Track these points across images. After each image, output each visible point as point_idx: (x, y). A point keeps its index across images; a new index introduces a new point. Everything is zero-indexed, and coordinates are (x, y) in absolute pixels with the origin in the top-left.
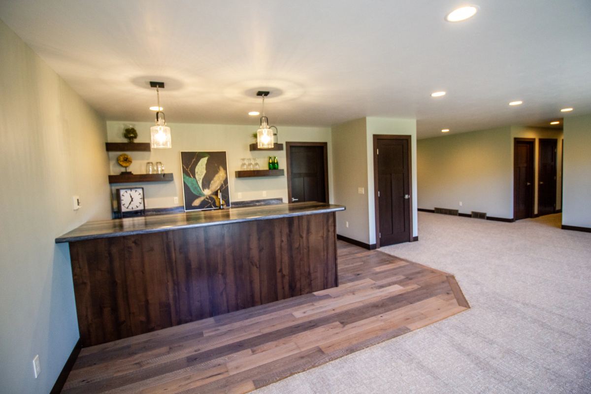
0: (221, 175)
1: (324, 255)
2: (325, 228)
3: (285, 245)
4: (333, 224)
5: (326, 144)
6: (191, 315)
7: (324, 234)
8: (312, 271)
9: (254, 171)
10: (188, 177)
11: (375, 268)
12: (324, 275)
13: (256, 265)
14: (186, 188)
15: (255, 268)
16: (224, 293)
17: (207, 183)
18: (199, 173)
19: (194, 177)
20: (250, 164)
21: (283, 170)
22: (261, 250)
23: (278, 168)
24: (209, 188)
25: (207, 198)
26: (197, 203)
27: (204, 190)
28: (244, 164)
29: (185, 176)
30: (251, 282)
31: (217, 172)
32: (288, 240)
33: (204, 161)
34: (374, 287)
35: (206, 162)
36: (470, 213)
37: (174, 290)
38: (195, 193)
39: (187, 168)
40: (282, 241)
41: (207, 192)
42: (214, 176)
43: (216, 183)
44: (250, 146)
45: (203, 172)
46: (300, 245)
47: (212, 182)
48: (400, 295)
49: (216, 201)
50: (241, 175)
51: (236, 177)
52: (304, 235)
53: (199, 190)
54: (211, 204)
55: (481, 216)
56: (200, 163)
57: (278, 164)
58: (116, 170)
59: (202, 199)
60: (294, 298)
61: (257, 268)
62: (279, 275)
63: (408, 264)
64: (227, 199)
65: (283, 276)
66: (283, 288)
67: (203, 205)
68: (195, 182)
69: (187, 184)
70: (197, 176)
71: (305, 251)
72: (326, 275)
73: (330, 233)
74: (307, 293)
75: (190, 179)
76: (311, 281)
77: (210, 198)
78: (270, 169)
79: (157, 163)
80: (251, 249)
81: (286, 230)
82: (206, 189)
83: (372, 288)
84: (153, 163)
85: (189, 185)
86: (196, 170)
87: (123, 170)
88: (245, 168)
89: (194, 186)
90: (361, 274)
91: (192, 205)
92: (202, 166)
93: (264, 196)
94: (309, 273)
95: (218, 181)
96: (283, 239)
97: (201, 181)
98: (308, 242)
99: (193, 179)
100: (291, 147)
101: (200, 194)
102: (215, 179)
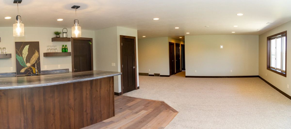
0: (36, 54)
1: (108, 100)
2: (109, 85)
3: (88, 96)
4: (112, 83)
5: (92, 39)
7: (108, 89)
10: (18, 56)
11: (128, 104)
12: (108, 111)
14: (17, 62)
15: (72, 110)
16: (54, 125)
17: (28, 59)
18: (24, 54)
19: (22, 56)
20: (52, 49)
21: (70, 53)
23: (67, 51)
24: (29, 63)
25: (28, 68)
26: (23, 71)
27: (27, 64)
28: (48, 49)
29: (17, 55)
30: (69, 118)
31: (34, 53)
32: (90, 93)
33: (27, 47)
34: (134, 113)
35: (28, 48)
36: (153, 74)
38: (22, 65)
39: (18, 51)
40: (87, 94)
41: (28, 65)
42: (32, 56)
43: (33, 60)
44: (52, 38)
45: (26, 53)
46: (96, 96)
47: (31, 59)
48: (148, 114)
49: (33, 70)
50: (47, 55)
51: (44, 56)
52: (98, 90)
53: (24, 64)
54: (30, 72)
55: (158, 75)
56: (25, 48)
57: (67, 49)
59: (26, 68)
60: (93, 125)
61: (73, 110)
62: (85, 113)
63: (141, 100)
64: (39, 68)
65: (87, 114)
66: (87, 120)
67: (26, 71)
68: (22, 59)
69: (18, 60)
70: (23, 56)
71: (99, 98)
73: (111, 88)
74: (100, 122)
76: (102, 115)
77: (30, 68)
78: (63, 52)
79: (4, 48)
80: (70, 99)
81: (89, 88)
82: (28, 63)
83: (133, 114)
84: (2, 48)
85: (19, 60)
86: (23, 52)
89: (22, 61)
90: (122, 108)
91: (21, 72)
92: (26, 49)
93: (59, 68)
94: (101, 110)
95: (34, 59)
96: (87, 93)
97: (25, 58)
98: (100, 93)
99: (21, 57)
100: (74, 40)
101: (25, 66)
102: (33, 57)
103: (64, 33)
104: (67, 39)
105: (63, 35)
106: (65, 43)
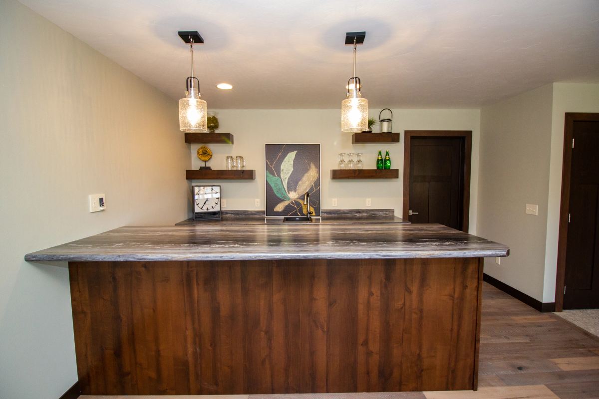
0: (312, 174)
1: (452, 330)
2: (458, 280)
3: (376, 301)
5: (469, 133)
6: (217, 384)
7: (454, 293)
8: (424, 354)
9: (355, 171)
10: (271, 176)
12: (449, 364)
13: (322, 328)
14: (268, 189)
15: (320, 331)
16: (267, 362)
17: (293, 183)
18: (284, 171)
19: (279, 175)
20: (351, 161)
21: (397, 171)
22: (331, 304)
23: (390, 167)
24: (295, 190)
25: (292, 203)
26: (280, 208)
27: (289, 193)
28: (342, 161)
29: (268, 174)
31: (307, 170)
32: (382, 294)
33: (292, 156)
35: (294, 157)
37: (194, 343)
38: (279, 195)
39: (272, 165)
40: (371, 294)
41: (293, 196)
42: (303, 175)
43: (305, 185)
44: (353, 135)
45: (289, 170)
46: (404, 304)
47: (300, 182)
49: (303, 207)
50: (339, 175)
51: (332, 178)
52: (415, 289)
53: (284, 192)
54: (296, 212)
56: (286, 159)
57: (390, 163)
58: (196, 164)
59: (286, 203)
61: (324, 331)
62: (361, 349)
64: (317, 205)
65: (369, 353)
67: (288, 209)
68: (279, 182)
69: (270, 183)
70: (282, 175)
71: (414, 316)
72: (452, 364)
73: (468, 291)
75: (275, 177)
76: (422, 370)
77: (296, 203)
78: (378, 168)
79: (238, 157)
80: (315, 299)
82: (292, 191)
84: (233, 157)
85: (272, 185)
86: (282, 167)
87: (203, 165)
88: (343, 167)
89: (278, 187)
90: (527, 368)
91: (275, 210)
92: (289, 161)
93: (367, 205)
94: (419, 356)
95: (307, 183)
96: (373, 290)
97: (287, 180)
98: (421, 301)
99: (277, 178)
100: (412, 138)
101: (285, 197)
102: (305, 178)
103: (383, 121)
104: (392, 137)
105: (381, 126)
106: (383, 147)
